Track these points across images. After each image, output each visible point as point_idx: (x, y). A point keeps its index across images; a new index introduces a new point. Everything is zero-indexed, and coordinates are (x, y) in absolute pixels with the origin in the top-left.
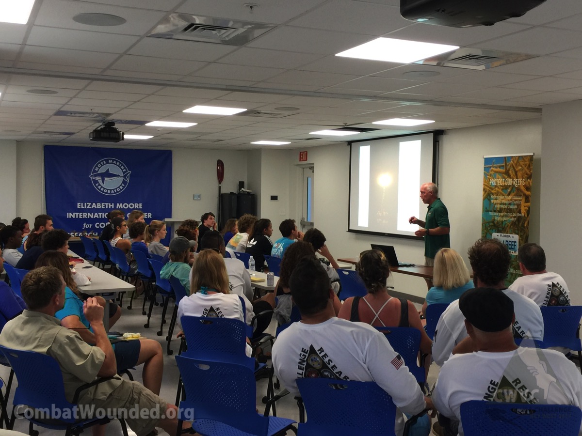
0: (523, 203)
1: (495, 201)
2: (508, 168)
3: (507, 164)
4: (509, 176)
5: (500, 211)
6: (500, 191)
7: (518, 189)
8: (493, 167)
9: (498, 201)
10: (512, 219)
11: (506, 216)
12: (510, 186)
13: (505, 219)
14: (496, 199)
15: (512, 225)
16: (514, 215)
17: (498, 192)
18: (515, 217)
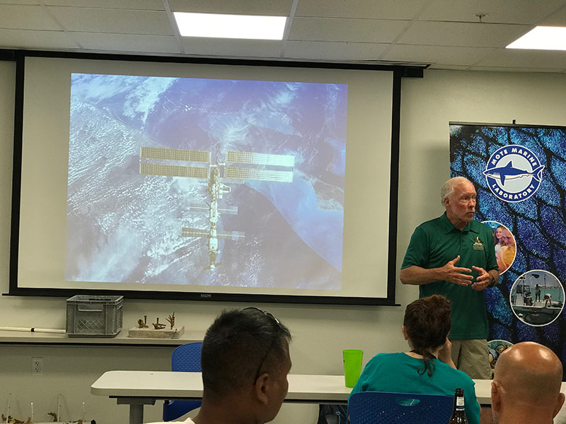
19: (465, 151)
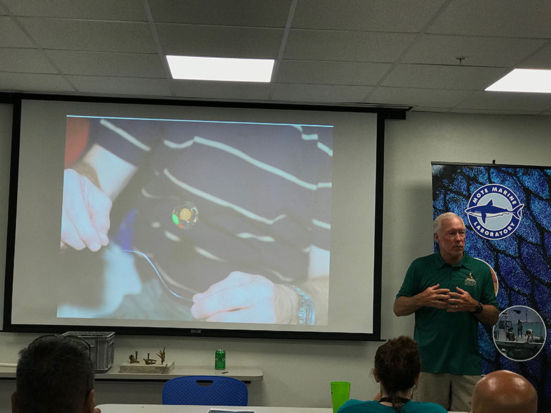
19: (447, 190)
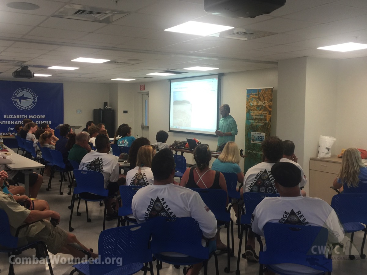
0: (267, 115)
1: (253, 114)
2: (259, 95)
3: (259, 93)
4: (260, 100)
5: (255, 119)
6: (255, 108)
7: (265, 107)
8: (252, 95)
9: (254, 114)
10: (262, 124)
11: (258, 122)
12: (261, 105)
13: (258, 124)
14: (253, 113)
15: (261, 127)
16: (263, 122)
17: (254, 109)
18: (263, 123)
